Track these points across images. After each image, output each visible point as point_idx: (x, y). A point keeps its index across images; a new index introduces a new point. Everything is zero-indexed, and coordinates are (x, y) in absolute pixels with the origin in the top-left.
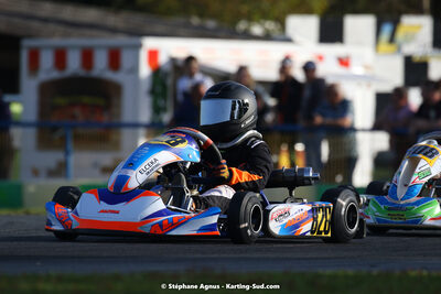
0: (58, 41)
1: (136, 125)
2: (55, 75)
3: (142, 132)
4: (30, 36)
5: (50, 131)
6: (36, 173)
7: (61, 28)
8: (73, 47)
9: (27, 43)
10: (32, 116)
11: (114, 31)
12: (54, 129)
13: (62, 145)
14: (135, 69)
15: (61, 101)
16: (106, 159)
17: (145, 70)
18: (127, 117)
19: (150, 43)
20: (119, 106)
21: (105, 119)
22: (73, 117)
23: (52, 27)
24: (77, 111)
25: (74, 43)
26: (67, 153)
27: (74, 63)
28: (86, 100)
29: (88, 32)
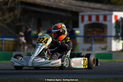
0: (89, 13)
1: (111, 36)
2: (89, 22)
3: (113, 38)
4: (82, 12)
5: (87, 38)
6: (83, 50)
7: (90, 10)
8: (94, 15)
9: (81, 14)
10: (82, 34)
11: (105, 10)
12: (89, 38)
13: (90, 42)
14: (111, 21)
15: (90, 30)
16: (103, 46)
17: (114, 21)
18: (109, 34)
19: (115, 13)
20: (106, 31)
21: (103, 35)
22: (94, 34)
23: (88, 9)
24: (95, 33)
25: (94, 14)
26: (92, 44)
27: (94, 19)
28: (97, 29)
29: (98, 10)
